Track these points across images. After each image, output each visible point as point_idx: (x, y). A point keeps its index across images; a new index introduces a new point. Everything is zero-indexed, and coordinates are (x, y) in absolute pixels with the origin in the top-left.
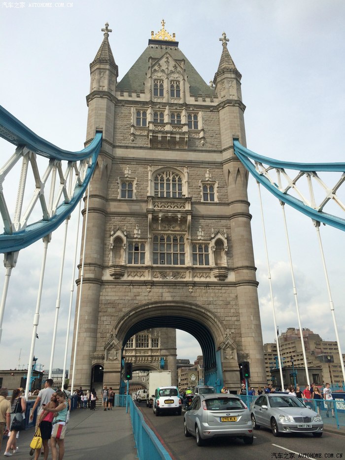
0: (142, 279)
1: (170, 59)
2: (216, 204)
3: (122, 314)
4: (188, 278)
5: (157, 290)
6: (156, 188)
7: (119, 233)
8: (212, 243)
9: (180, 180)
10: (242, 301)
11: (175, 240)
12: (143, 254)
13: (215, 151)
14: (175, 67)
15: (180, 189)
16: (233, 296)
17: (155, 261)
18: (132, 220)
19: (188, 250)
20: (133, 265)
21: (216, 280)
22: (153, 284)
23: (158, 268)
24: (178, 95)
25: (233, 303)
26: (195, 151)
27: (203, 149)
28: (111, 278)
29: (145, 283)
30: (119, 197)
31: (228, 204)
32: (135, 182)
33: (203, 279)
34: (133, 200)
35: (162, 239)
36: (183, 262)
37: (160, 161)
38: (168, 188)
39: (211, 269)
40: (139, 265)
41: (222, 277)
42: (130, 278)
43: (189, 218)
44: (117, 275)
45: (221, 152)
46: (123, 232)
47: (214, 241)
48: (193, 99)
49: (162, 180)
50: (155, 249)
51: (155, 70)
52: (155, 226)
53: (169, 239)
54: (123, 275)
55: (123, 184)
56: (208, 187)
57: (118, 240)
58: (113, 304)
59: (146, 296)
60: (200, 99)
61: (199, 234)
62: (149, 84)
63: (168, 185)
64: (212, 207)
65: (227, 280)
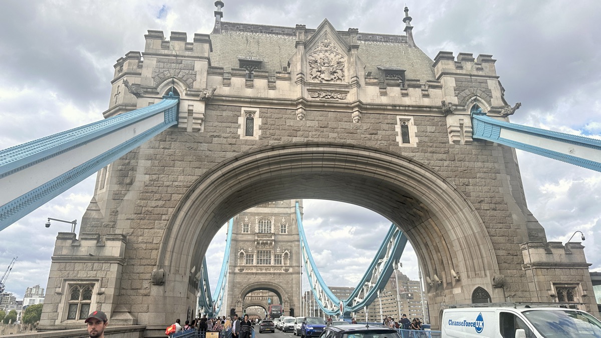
0: (252, 271)
2: (286, 235)
3: (243, 287)
4: (272, 271)
5: (257, 276)
6: (259, 227)
7: (242, 251)
8: (283, 255)
9: (270, 223)
10: (294, 282)
11: (267, 252)
12: (253, 260)
13: (287, 208)
15: (270, 227)
16: (291, 279)
17: (258, 263)
18: (248, 243)
19: (273, 258)
20: (248, 265)
21: (284, 272)
22: (256, 274)
23: (259, 266)
25: (290, 282)
26: (278, 208)
27: (282, 206)
28: (238, 271)
29: (253, 274)
30: (242, 232)
31: (292, 235)
32: (250, 225)
33: (278, 271)
34: (249, 234)
35: (261, 252)
36: (270, 264)
37: (261, 213)
38: (265, 227)
39: (282, 267)
40: (251, 265)
41: (287, 270)
42: (247, 271)
43: (273, 243)
44: (241, 270)
45: (290, 208)
46: (244, 250)
47: (284, 253)
49: (262, 223)
50: (258, 257)
52: (258, 246)
53: (264, 252)
54: (244, 270)
55: (244, 226)
56: (283, 226)
57: (242, 253)
58: (239, 283)
59: (253, 280)
61: (278, 250)
63: (265, 225)
64: (284, 236)
65: (289, 272)
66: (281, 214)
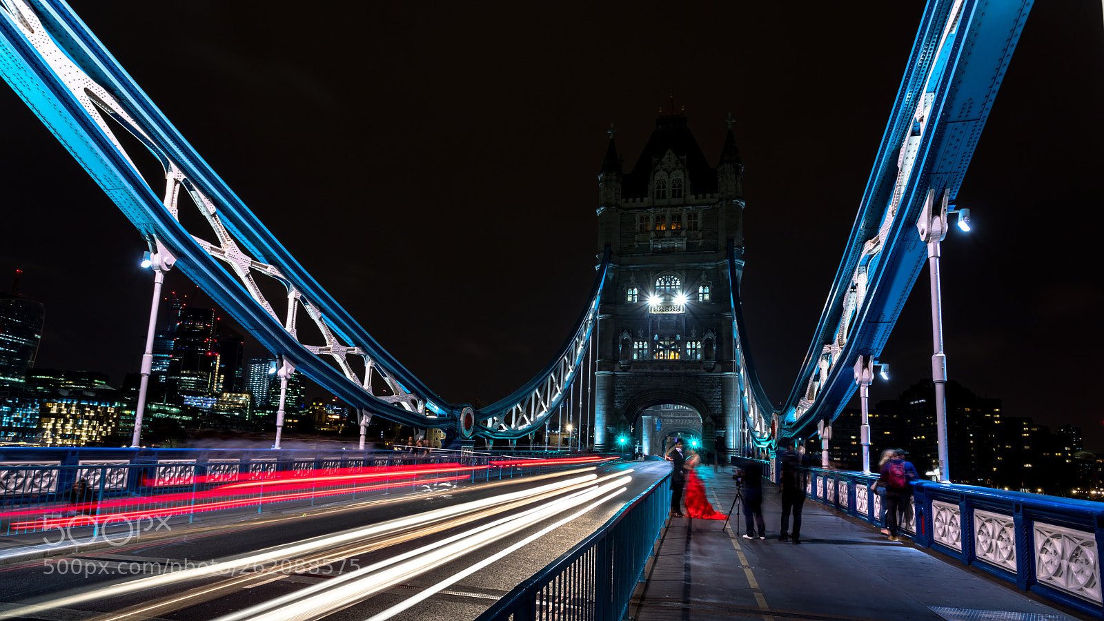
0: (645, 370)
1: (673, 155)
2: (708, 304)
3: (629, 398)
4: (681, 370)
5: (656, 380)
7: (626, 335)
8: (703, 341)
14: (677, 163)
18: (636, 322)
19: (682, 347)
20: (637, 360)
21: (705, 372)
22: (653, 374)
23: (657, 362)
24: (680, 196)
25: (717, 390)
26: (693, 254)
27: (701, 250)
28: (621, 371)
29: (647, 374)
31: (721, 304)
32: (639, 288)
33: (694, 371)
34: (637, 304)
39: (701, 362)
40: (642, 360)
41: (710, 369)
42: (635, 370)
43: (684, 320)
44: (625, 369)
45: (717, 252)
46: (628, 333)
47: (704, 339)
48: (693, 196)
51: (658, 170)
52: (655, 326)
54: (629, 369)
59: (647, 385)
60: (701, 196)
61: (692, 332)
62: (652, 187)
64: (705, 307)
65: (714, 371)
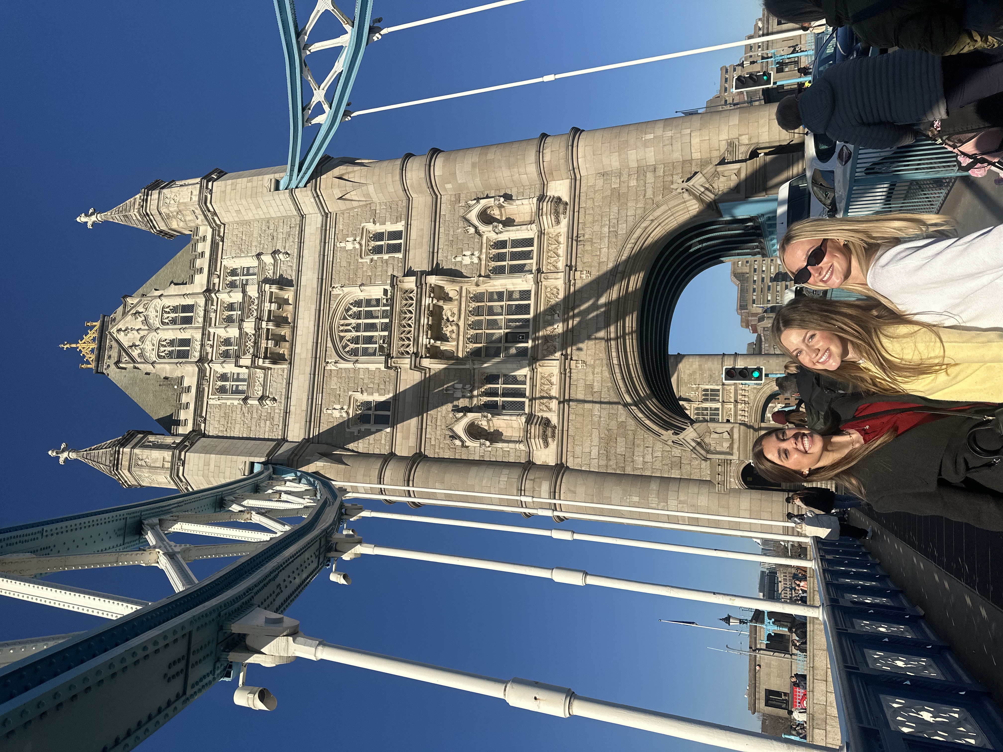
0: (556, 379)
1: (122, 326)
2: (408, 225)
6: (374, 352)
7: (460, 428)
8: (488, 231)
9: (358, 303)
10: (613, 162)
11: (479, 311)
14: (137, 316)
19: (501, 284)
24: (190, 308)
25: (615, 182)
26: (299, 271)
27: (295, 254)
28: (553, 445)
29: (565, 373)
32: (358, 396)
33: (562, 249)
35: (476, 338)
36: (525, 294)
37: (317, 344)
38: (372, 327)
39: (541, 233)
41: (559, 208)
42: (554, 405)
44: (547, 432)
45: (302, 217)
46: (457, 420)
47: (482, 228)
48: (197, 278)
49: (356, 340)
51: (141, 355)
53: (475, 325)
54: (548, 421)
56: (374, 243)
57: (473, 430)
58: (608, 442)
59: (594, 370)
60: (198, 263)
61: (467, 260)
62: (166, 368)
63: (367, 327)
64: (414, 234)
65: (566, 198)
66: (323, 256)
